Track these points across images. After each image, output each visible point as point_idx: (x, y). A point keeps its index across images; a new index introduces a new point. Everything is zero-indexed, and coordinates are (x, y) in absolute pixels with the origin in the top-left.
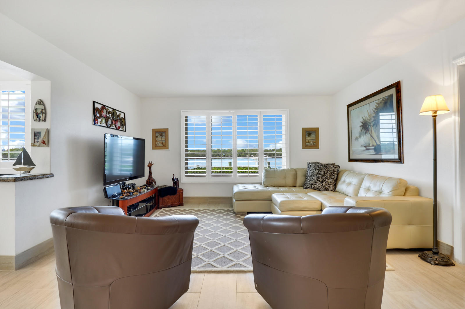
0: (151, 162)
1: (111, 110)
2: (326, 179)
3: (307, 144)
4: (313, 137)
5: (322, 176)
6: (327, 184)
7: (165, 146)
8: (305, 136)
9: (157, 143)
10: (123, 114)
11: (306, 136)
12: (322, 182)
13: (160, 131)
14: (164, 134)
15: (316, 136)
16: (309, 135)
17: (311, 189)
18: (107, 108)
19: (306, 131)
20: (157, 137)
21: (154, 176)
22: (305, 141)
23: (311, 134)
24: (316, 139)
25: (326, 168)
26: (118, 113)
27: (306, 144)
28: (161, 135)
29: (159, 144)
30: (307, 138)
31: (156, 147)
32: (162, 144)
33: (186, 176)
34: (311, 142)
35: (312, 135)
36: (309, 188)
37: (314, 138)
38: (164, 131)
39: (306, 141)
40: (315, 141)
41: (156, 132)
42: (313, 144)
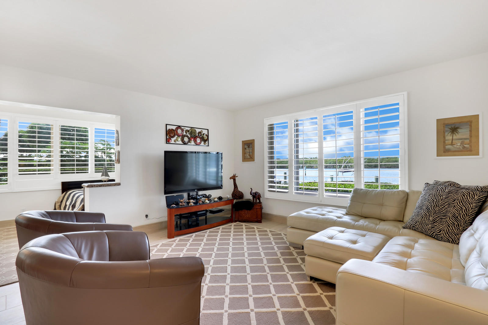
0: (235, 175)
1: (188, 129)
2: (445, 216)
3: (447, 147)
4: (463, 133)
5: (437, 209)
6: (444, 227)
7: (252, 158)
8: (444, 133)
9: (245, 155)
10: (207, 130)
11: (446, 134)
12: (434, 221)
13: (247, 142)
14: (251, 146)
15: (471, 131)
16: (454, 130)
17: (415, 230)
18: (183, 128)
19: (446, 125)
20: (246, 149)
22: (444, 142)
23: (458, 128)
24: (471, 136)
25: (450, 195)
26: (198, 131)
27: (444, 147)
28: (249, 147)
29: (247, 156)
30: (449, 137)
31: (245, 159)
32: (250, 156)
33: (269, 191)
34: (459, 144)
35: (459, 130)
36: (410, 228)
37: (467, 136)
38: (251, 142)
39: (446, 142)
40: (468, 141)
41: (245, 144)
42: (464, 147)
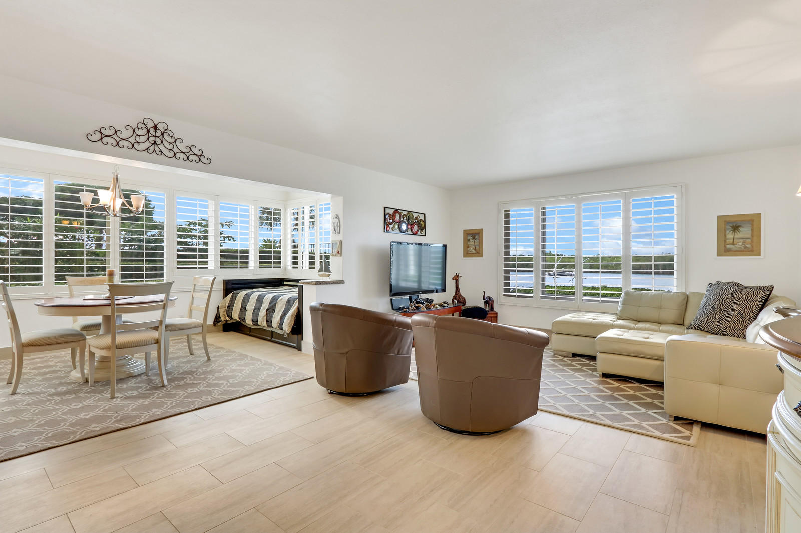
0: (457, 274)
1: (405, 213)
2: (731, 314)
3: (729, 247)
4: (745, 232)
5: (723, 308)
6: (730, 324)
7: (478, 253)
8: (725, 231)
9: (468, 249)
10: (423, 215)
11: (728, 232)
12: (720, 320)
13: (473, 232)
14: (477, 237)
15: (753, 230)
16: (736, 228)
17: (700, 330)
18: (400, 211)
19: (727, 223)
20: (469, 240)
21: (463, 293)
22: (725, 241)
23: (739, 227)
24: (753, 236)
25: (735, 294)
26: (415, 215)
27: (725, 247)
28: (474, 239)
29: (472, 250)
30: (730, 236)
31: (467, 254)
32: (475, 250)
33: (504, 296)
34: (741, 244)
35: (741, 229)
36: (695, 329)
37: (749, 236)
38: (477, 232)
39: (728, 241)
40: (750, 241)
41: (468, 234)
42: (746, 247)
